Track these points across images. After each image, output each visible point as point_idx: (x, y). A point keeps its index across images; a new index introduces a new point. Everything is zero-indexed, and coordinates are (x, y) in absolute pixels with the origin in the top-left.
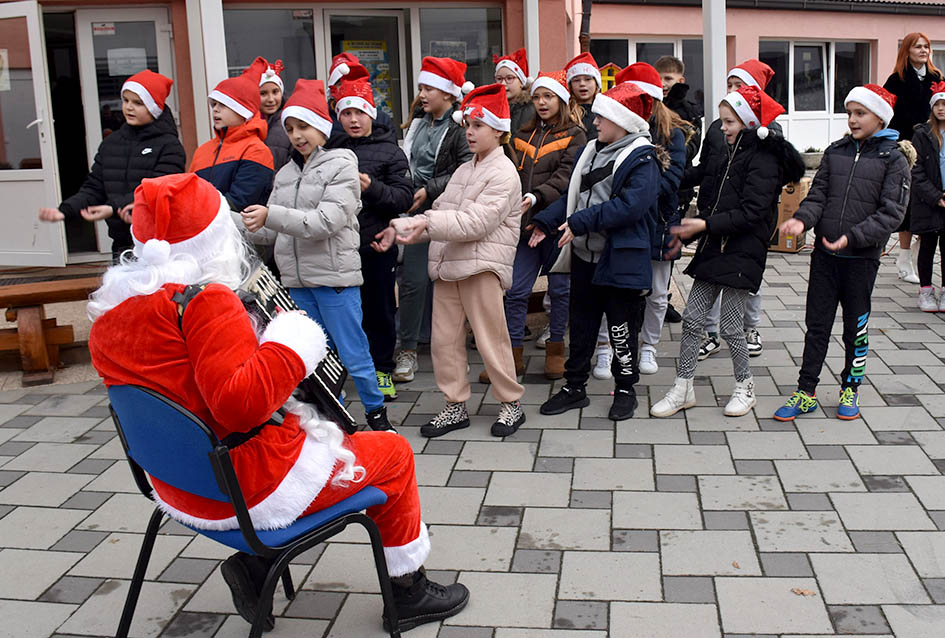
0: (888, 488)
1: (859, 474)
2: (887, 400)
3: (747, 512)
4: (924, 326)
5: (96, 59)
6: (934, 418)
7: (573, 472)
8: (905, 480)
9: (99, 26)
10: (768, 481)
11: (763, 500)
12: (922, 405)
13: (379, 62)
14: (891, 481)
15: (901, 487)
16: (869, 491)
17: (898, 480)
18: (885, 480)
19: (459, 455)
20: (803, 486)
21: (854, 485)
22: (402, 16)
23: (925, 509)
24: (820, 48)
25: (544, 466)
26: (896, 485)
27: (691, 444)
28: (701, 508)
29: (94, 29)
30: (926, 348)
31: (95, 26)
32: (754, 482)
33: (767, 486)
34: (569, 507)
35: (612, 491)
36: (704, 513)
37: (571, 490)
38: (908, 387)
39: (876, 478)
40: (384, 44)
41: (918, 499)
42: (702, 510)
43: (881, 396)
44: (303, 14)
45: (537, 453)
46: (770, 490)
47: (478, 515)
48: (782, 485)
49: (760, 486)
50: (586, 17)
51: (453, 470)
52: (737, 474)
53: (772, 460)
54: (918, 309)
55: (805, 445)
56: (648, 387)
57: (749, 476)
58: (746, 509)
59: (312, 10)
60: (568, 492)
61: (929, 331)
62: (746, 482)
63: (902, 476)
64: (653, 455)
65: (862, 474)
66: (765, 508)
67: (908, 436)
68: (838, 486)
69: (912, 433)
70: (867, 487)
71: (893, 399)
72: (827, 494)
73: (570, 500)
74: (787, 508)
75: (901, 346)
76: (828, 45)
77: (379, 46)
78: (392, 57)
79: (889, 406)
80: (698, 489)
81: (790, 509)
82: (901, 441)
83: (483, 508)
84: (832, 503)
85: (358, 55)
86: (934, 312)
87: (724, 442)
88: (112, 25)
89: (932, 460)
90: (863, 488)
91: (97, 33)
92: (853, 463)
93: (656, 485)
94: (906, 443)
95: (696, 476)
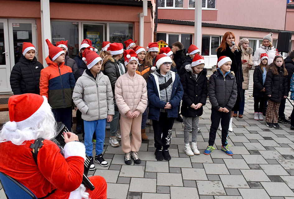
0: (256, 187)
1: (246, 181)
2: (250, 152)
3: (213, 196)
4: (255, 125)
5: (13, 31)
6: (265, 159)
7: (157, 178)
8: (261, 183)
9: (15, 24)
10: (218, 183)
11: (218, 191)
12: (261, 154)
13: (97, 38)
14: (256, 184)
15: (260, 186)
16: (250, 188)
17: (259, 183)
18: (255, 183)
19: (120, 170)
20: (229, 185)
21: (245, 185)
22: (104, 25)
23: (269, 196)
24: (218, 38)
25: (148, 176)
26: (258, 186)
27: (193, 168)
28: (199, 194)
29: (13, 25)
30: (258, 133)
31: (14, 24)
32: (214, 183)
33: (218, 185)
34: (156, 193)
35: (170, 186)
36: (200, 196)
37: (157, 186)
38: (256, 148)
39: (252, 182)
40: (99, 33)
41: (266, 191)
42: (199, 195)
43: (248, 151)
44: (75, 23)
45: (145, 170)
46: (219, 187)
47: (127, 195)
48: (223, 185)
49: (216, 185)
50: (156, 27)
51: (118, 177)
52: (208, 180)
53: (218, 175)
54: (253, 119)
55: (228, 169)
56: (177, 145)
57: (212, 181)
58: (213, 194)
59: (78, 22)
60: (156, 186)
61: (258, 127)
62: (212, 183)
63: (259, 182)
64: (181, 172)
65: (247, 181)
66: (219, 194)
67: (258, 166)
68: (240, 186)
69: (260, 165)
70: (250, 187)
71: (252, 152)
72: (237, 189)
73: (156, 190)
74: (226, 195)
75: (250, 132)
76: (220, 37)
77: (97, 34)
78: (101, 37)
79: (251, 154)
80: (197, 186)
81: (227, 195)
82: (257, 168)
83: (129, 193)
84: (239, 192)
85: (91, 36)
86: (258, 120)
87: (203, 167)
88: (19, 24)
89: (268, 176)
90: (248, 187)
91: (14, 26)
92: (244, 176)
93: (183, 184)
94: (258, 169)
95: (196, 181)
